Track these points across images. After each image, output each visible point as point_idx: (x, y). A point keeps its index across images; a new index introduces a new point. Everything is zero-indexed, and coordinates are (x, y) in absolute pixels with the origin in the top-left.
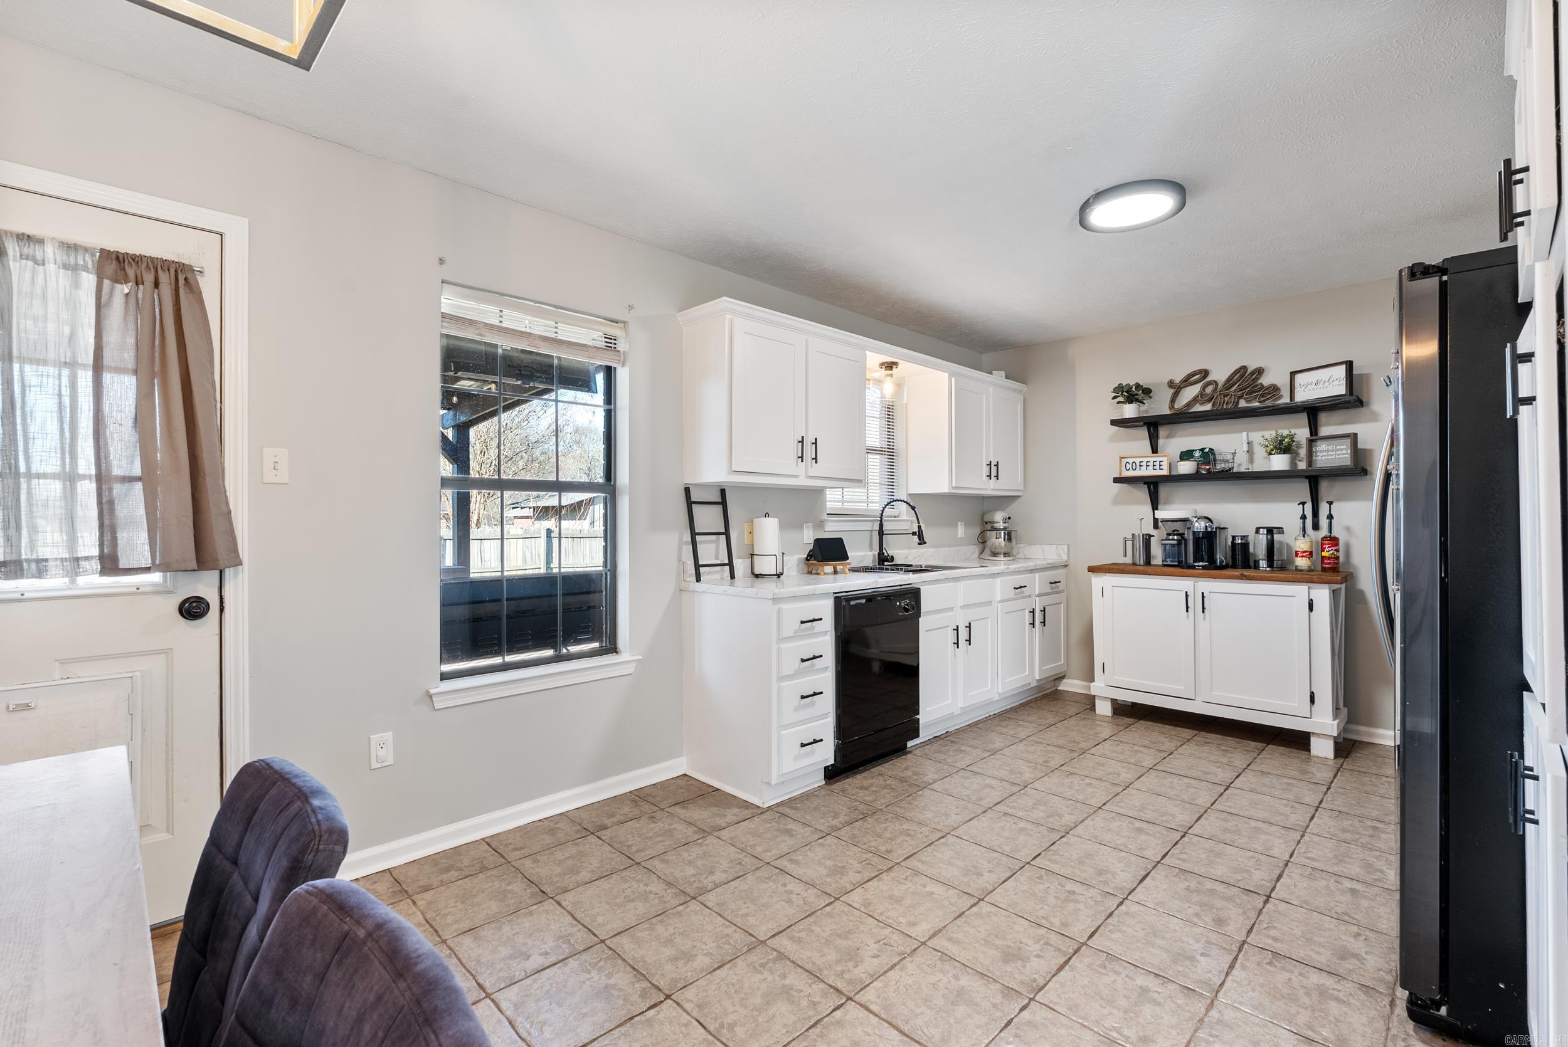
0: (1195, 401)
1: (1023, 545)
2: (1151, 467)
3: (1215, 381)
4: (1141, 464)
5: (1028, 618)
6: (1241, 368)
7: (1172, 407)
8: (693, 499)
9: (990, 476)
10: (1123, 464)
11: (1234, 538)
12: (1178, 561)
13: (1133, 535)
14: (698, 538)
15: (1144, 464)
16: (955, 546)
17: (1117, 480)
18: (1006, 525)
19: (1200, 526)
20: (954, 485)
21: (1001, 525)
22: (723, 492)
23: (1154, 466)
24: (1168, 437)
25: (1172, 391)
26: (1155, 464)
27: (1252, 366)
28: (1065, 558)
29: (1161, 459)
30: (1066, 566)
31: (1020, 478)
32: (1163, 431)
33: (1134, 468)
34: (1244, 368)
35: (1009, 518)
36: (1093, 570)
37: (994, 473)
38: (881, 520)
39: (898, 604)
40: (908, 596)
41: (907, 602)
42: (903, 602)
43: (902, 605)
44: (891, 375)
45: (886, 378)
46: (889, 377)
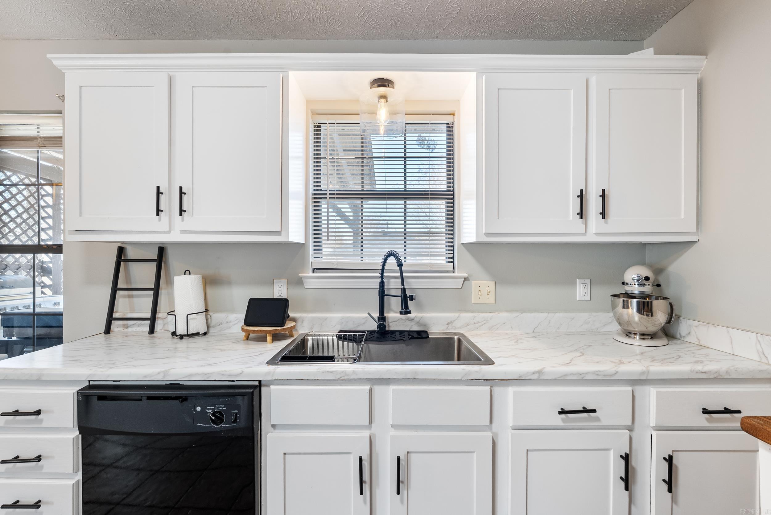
38: (382, 277)
39: (199, 409)
40: (224, 400)
41: (221, 408)
42: (212, 407)
43: (208, 412)
44: (384, 97)
45: (379, 101)
46: (383, 100)
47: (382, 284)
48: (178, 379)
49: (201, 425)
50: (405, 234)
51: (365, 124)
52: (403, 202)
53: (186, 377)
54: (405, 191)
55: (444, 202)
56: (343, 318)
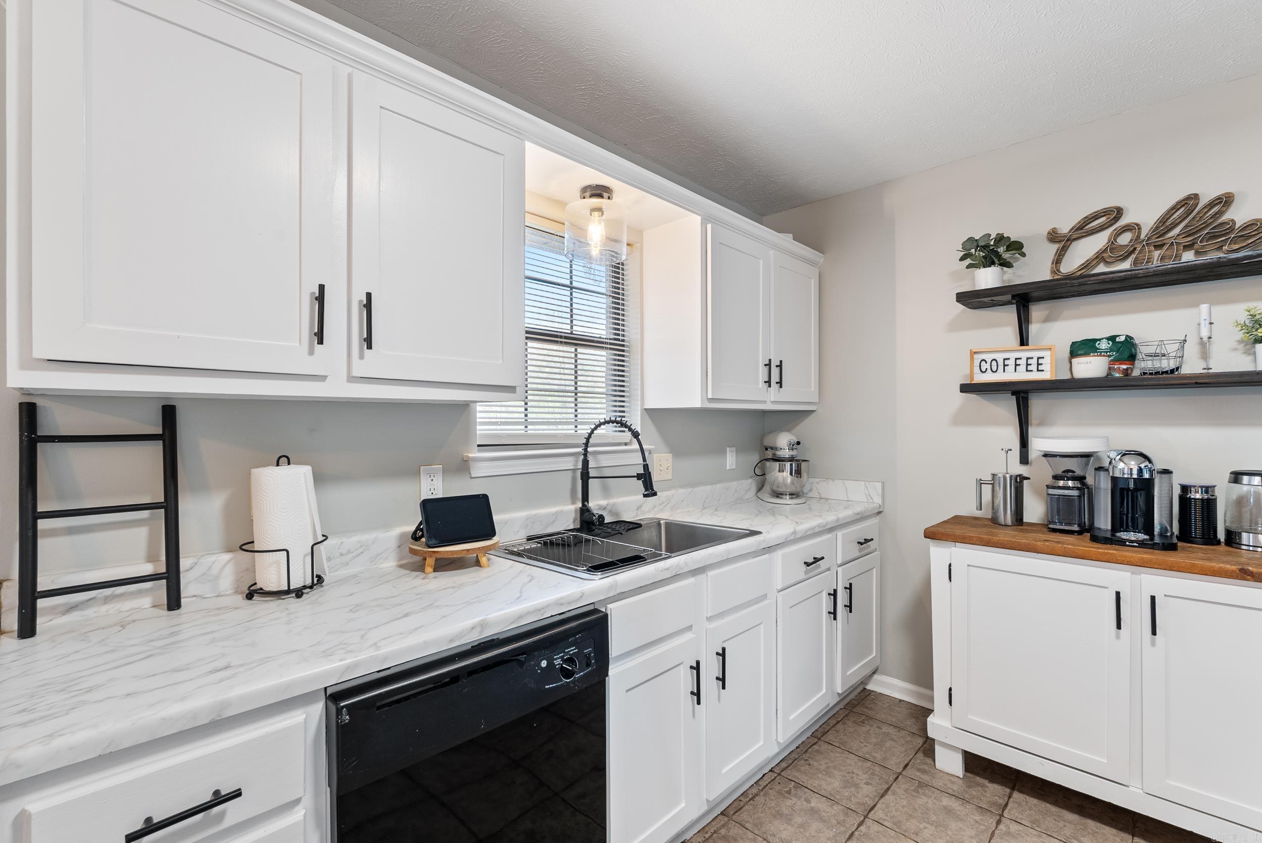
0: (1100, 257)
1: (817, 480)
2: (1022, 368)
3: (1138, 225)
4: (1007, 362)
5: (825, 604)
6: (1189, 198)
7: (1055, 270)
9: (768, 382)
10: (977, 363)
11: (1185, 489)
12: (1079, 525)
13: (994, 475)
15: (1011, 363)
16: (721, 481)
17: (966, 388)
18: (794, 453)
19: (1128, 468)
20: (710, 396)
21: (786, 453)
22: (167, 412)
23: (1028, 365)
24: (1047, 320)
25: (1054, 247)
26: (1030, 361)
27: (1208, 194)
28: (878, 500)
29: (1040, 354)
30: (880, 513)
31: (814, 386)
32: (1037, 311)
33: (994, 369)
34: (1194, 198)
35: (798, 443)
36: (932, 534)
37: (775, 378)
38: (586, 454)
39: (544, 664)
40: (574, 638)
41: (571, 653)
42: (560, 655)
43: (556, 664)
44: (599, 210)
45: (591, 215)
46: (596, 214)
47: (586, 463)
48: (503, 629)
49: (551, 686)
50: (576, 394)
51: (575, 241)
52: (573, 349)
53: (513, 622)
54: (572, 333)
55: (603, 353)
56: (528, 518)
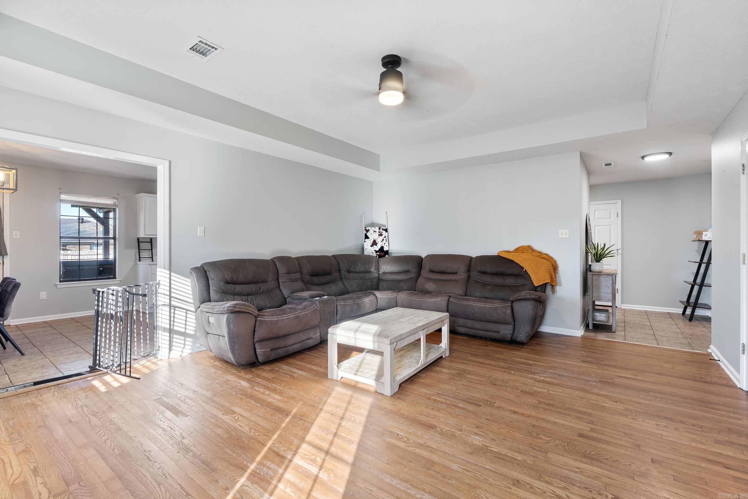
8: (140, 241)
14: (140, 251)
22: (151, 239)
